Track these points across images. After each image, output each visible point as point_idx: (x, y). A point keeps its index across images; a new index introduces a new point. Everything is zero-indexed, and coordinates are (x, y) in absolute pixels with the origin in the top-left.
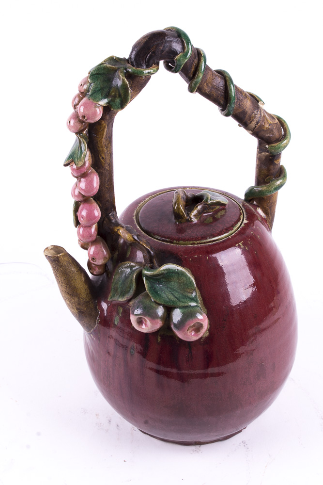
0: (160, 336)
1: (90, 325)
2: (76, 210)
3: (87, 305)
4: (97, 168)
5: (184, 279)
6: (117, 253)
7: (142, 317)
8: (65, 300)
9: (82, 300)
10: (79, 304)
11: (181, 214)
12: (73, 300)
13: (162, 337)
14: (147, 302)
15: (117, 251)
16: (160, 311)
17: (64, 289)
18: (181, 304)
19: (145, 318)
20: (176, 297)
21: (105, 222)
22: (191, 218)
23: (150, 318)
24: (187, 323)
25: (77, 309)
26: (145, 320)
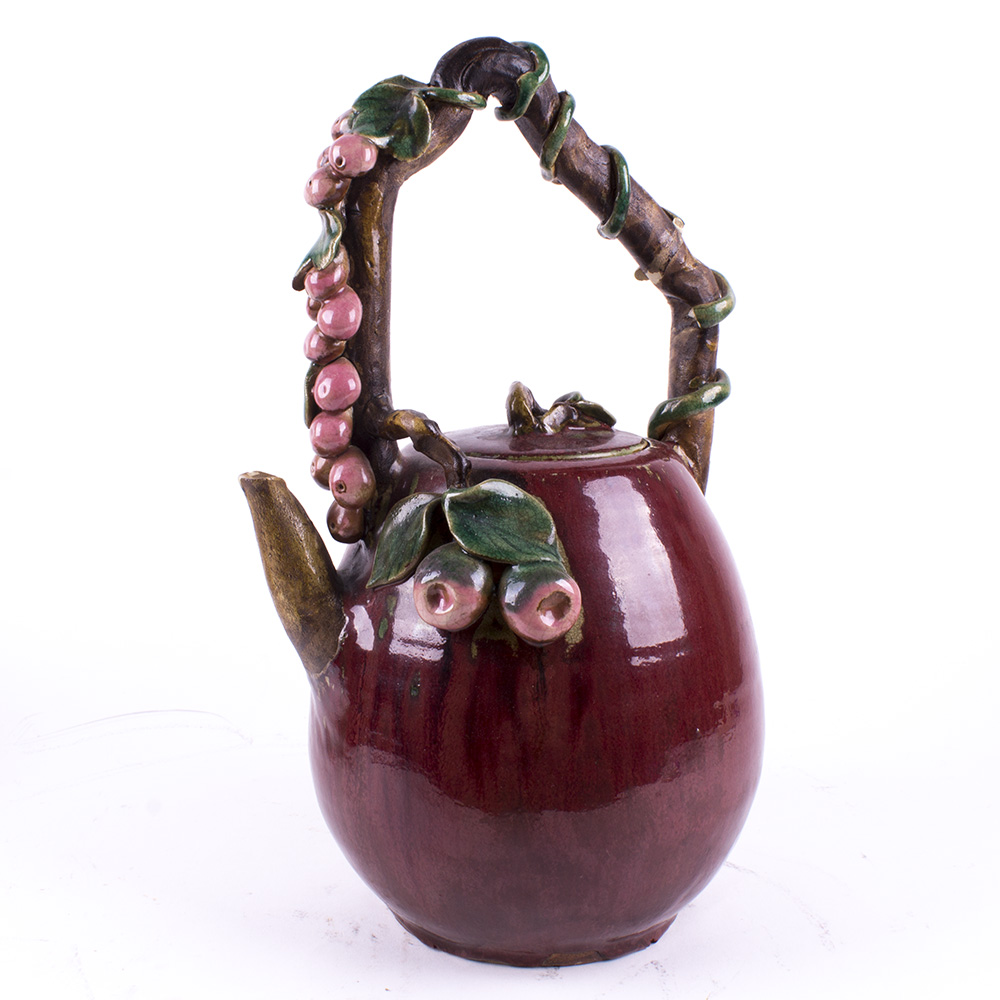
0: (477, 643)
1: (325, 650)
2: (311, 383)
3: (322, 602)
4: (358, 286)
5: (531, 513)
6: (389, 491)
7: (439, 583)
8: (274, 592)
9: (310, 588)
10: (304, 599)
11: (524, 414)
12: (292, 590)
13: (482, 645)
14: (452, 556)
15: (390, 486)
16: (479, 578)
17: (273, 564)
18: (523, 558)
19: (445, 585)
20: (513, 546)
21: (368, 410)
22: (543, 425)
23: (456, 584)
24: (535, 593)
25: (300, 612)
26: (444, 589)
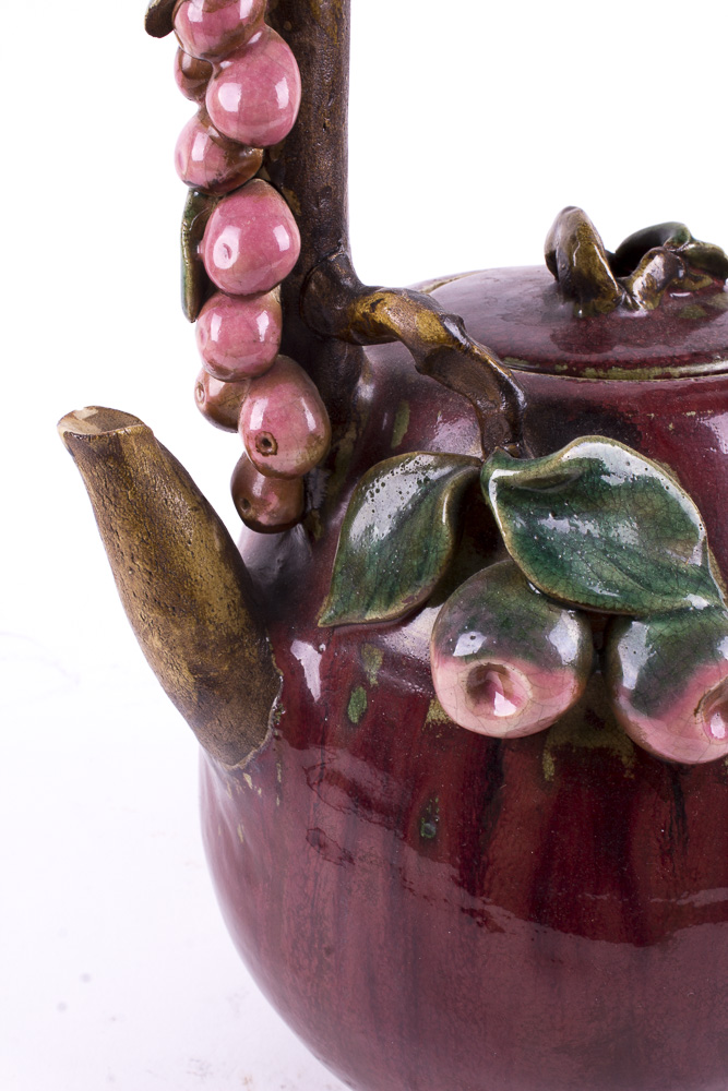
0: (554, 752)
1: (243, 734)
2: (195, 233)
3: (233, 652)
5: (657, 501)
6: (351, 435)
7: (495, 662)
8: (143, 635)
9: (211, 628)
10: (201, 648)
11: (600, 276)
12: (177, 632)
13: (564, 757)
14: (513, 600)
15: (353, 425)
16: (567, 638)
17: (139, 586)
18: (659, 602)
19: (508, 667)
20: (633, 576)
21: (313, 286)
24: (692, 680)
25: (194, 670)
26: (503, 672)
